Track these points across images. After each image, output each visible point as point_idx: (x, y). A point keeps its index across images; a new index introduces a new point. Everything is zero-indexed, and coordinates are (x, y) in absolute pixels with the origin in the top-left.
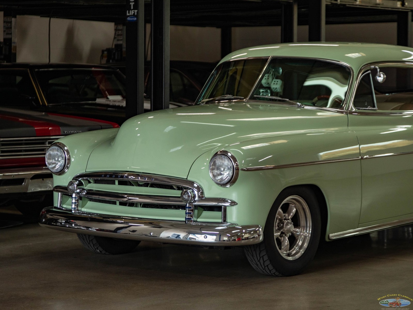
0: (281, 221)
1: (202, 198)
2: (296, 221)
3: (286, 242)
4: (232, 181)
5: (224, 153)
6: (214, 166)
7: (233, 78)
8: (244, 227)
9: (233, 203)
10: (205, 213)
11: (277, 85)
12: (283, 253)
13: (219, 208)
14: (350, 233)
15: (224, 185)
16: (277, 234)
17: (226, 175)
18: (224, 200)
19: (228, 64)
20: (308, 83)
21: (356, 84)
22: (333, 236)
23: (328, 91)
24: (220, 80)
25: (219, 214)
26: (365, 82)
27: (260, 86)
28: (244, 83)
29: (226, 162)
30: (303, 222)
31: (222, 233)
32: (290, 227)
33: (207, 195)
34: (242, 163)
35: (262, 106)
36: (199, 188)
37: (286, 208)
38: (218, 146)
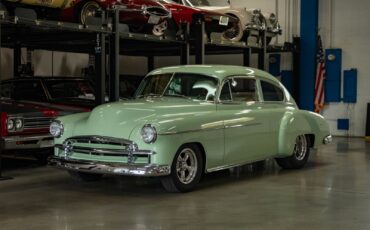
0: (181, 163)
1: (137, 150)
2: (189, 163)
3: (183, 174)
4: (154, 140)
5: (149, 126)
6: (143, 133)
7: (154, 84)
8: (161, 166)
9: (154, 153)
10: (139, 159)
11: (178, 88)
12: (182, 180)
13: (146, 156)
14: (218, 168)
15: (149, 143)
16: (178, 170)
17: (150, 137)
18: (149, 151)
19: (151, 76)
20: (195, 87)
21: (221, 88)
22: (209, 170)
23: (206, 91)
24: (147, 85)
25: (147, 159)
26: (226, 86)
27: (169, 88)
28: (160, 86)
29: (150, 130)
30: (192, 163)
31: (148, 169)
32: (186, 165)
33: (140, 148)
34: (159, 131)
35: (170, 99)
36: (135, 145)
37: (183, 155)
38: (146, 122)
